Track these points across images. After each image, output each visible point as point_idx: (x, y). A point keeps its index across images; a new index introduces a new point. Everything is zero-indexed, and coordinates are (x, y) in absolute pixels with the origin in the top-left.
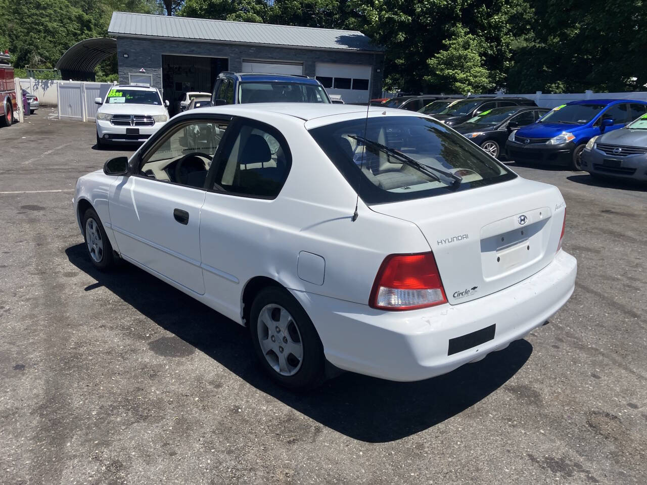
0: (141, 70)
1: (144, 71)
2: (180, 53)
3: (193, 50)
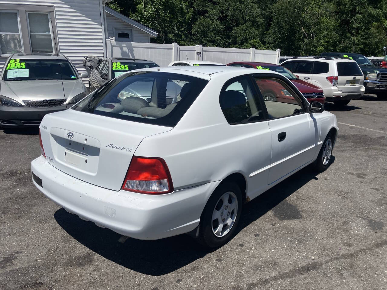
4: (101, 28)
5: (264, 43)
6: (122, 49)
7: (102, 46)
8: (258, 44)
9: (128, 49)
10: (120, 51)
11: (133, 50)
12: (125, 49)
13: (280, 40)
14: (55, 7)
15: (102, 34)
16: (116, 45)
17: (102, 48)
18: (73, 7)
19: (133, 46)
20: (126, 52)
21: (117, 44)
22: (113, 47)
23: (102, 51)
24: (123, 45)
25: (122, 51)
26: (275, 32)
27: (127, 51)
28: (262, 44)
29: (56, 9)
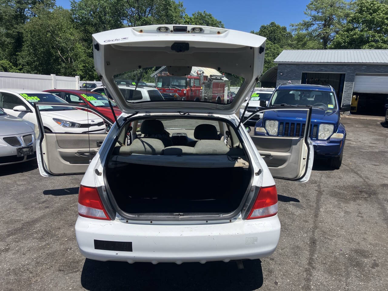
0: (289, 82)
1: (291, 82)
2: (314, 71)
3: (322, 69)
5: (16, 65)
8: (8, 66)
13: (38, 63)
26: (30, 54)
28: (13, 65)
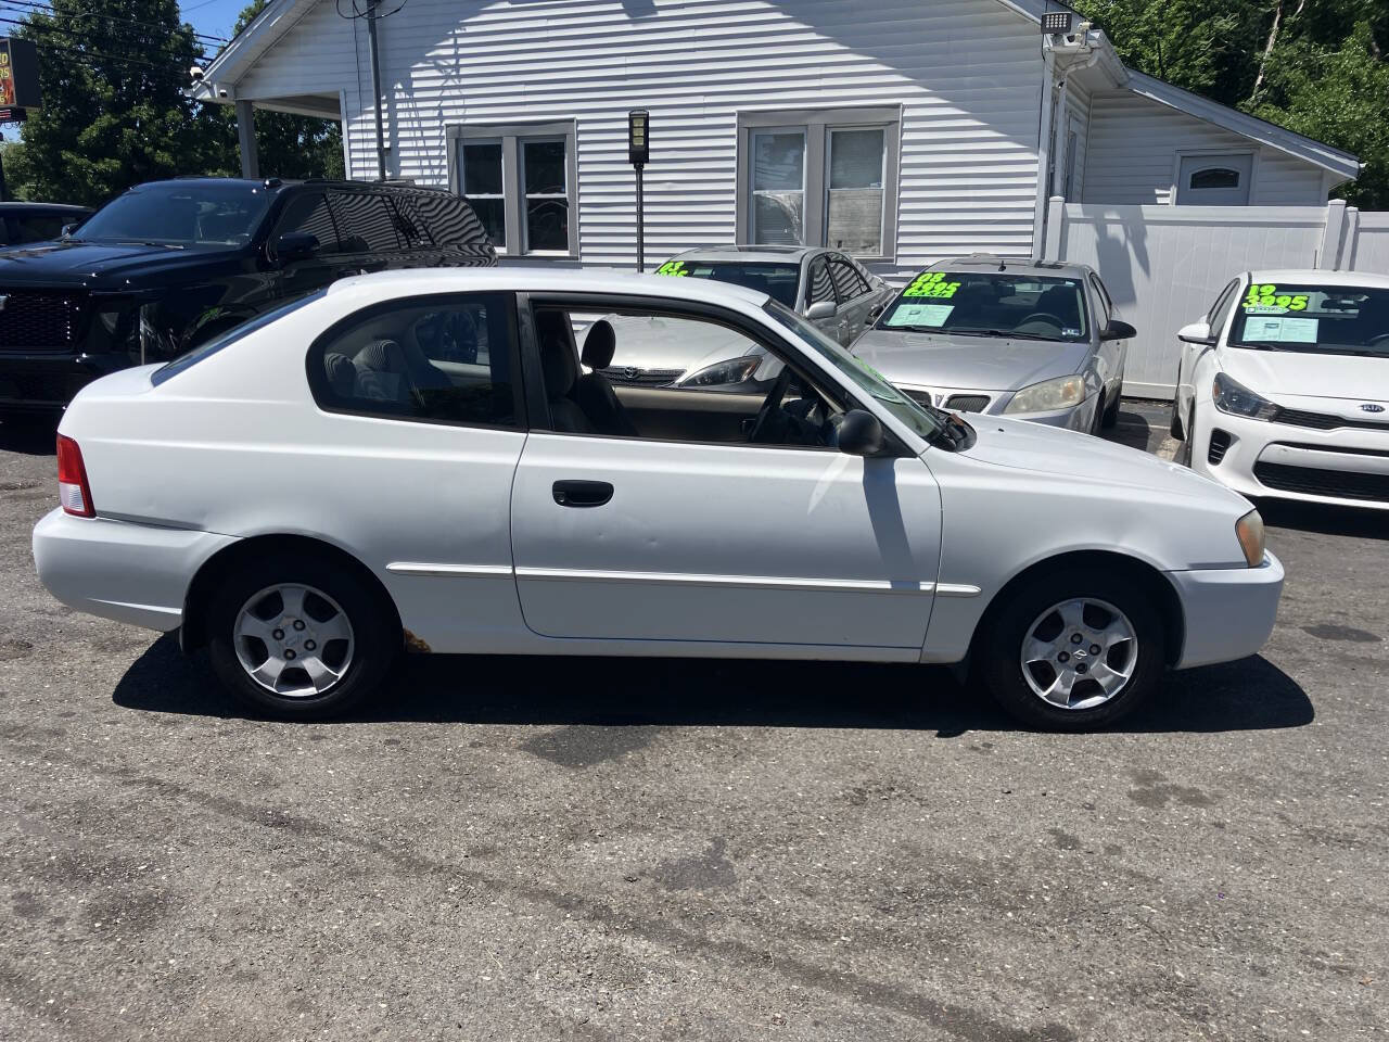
4: (1036, 162)
6: (1101, 230)
7: (1032, 222)
9: (1126, 231)
10: (1095, 236)
11: (1144, 234)
12: (1116, 231)
14: (905, 107)
15: (1036, 182)
16: (1082, 217)
17: (1030, 228)
18: (955, 102)
19: (1145, 218)
20: (1115, 241)
21: (1085, 214)
22: (1071, 225)
23: (1028, 239)
24: (1107, 217)
25: (1100, 238)
27: (1122, 237)
29: (908, 113)
